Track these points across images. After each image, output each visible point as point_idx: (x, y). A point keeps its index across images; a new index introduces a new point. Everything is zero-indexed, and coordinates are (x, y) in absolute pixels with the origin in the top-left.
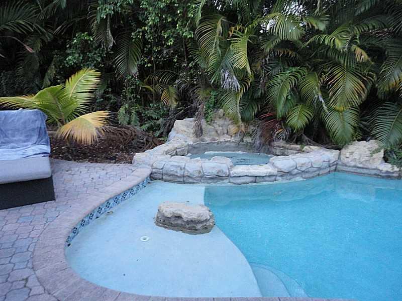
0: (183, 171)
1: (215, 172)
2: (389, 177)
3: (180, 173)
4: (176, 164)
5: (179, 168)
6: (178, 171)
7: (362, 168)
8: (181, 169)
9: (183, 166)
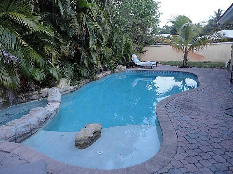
0: (30, 127)
1: (44, 117)
2: (74, 91)
3: (28, 130)
4: (23, 125)
5: (27, 127)
6: (27, 129)
7: (67, 91)
8: (28, 126)
9: (29, 123)
